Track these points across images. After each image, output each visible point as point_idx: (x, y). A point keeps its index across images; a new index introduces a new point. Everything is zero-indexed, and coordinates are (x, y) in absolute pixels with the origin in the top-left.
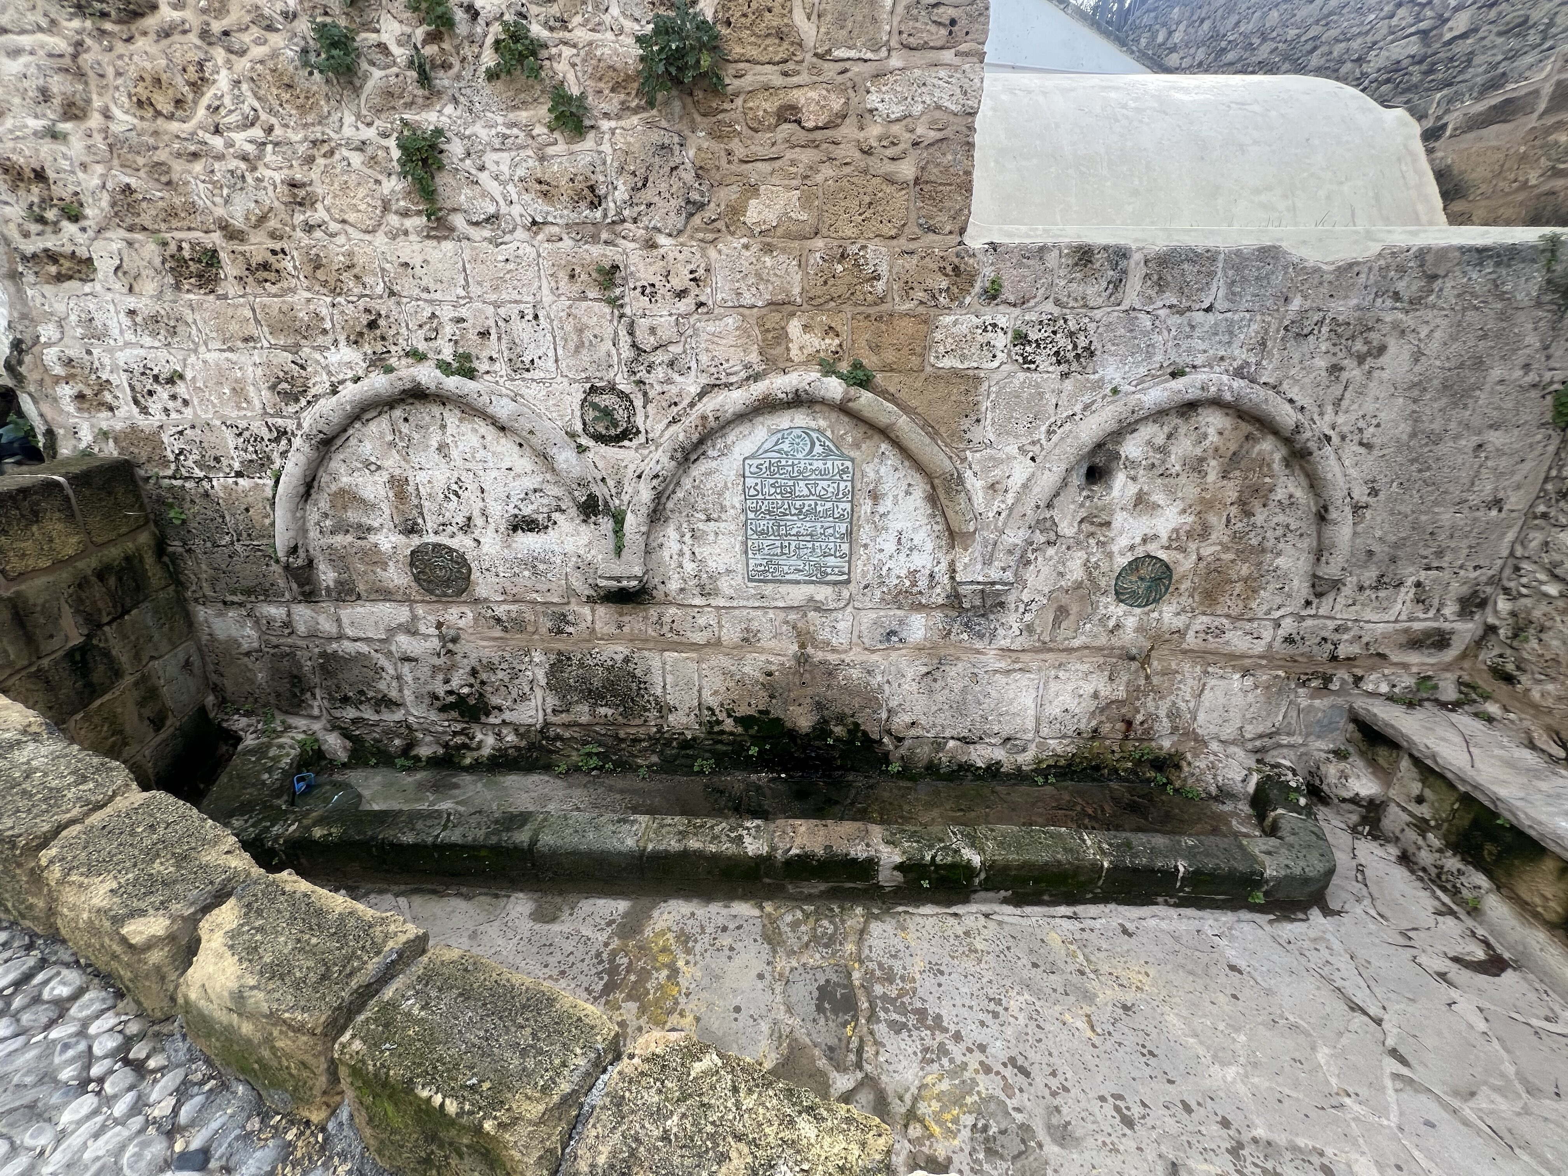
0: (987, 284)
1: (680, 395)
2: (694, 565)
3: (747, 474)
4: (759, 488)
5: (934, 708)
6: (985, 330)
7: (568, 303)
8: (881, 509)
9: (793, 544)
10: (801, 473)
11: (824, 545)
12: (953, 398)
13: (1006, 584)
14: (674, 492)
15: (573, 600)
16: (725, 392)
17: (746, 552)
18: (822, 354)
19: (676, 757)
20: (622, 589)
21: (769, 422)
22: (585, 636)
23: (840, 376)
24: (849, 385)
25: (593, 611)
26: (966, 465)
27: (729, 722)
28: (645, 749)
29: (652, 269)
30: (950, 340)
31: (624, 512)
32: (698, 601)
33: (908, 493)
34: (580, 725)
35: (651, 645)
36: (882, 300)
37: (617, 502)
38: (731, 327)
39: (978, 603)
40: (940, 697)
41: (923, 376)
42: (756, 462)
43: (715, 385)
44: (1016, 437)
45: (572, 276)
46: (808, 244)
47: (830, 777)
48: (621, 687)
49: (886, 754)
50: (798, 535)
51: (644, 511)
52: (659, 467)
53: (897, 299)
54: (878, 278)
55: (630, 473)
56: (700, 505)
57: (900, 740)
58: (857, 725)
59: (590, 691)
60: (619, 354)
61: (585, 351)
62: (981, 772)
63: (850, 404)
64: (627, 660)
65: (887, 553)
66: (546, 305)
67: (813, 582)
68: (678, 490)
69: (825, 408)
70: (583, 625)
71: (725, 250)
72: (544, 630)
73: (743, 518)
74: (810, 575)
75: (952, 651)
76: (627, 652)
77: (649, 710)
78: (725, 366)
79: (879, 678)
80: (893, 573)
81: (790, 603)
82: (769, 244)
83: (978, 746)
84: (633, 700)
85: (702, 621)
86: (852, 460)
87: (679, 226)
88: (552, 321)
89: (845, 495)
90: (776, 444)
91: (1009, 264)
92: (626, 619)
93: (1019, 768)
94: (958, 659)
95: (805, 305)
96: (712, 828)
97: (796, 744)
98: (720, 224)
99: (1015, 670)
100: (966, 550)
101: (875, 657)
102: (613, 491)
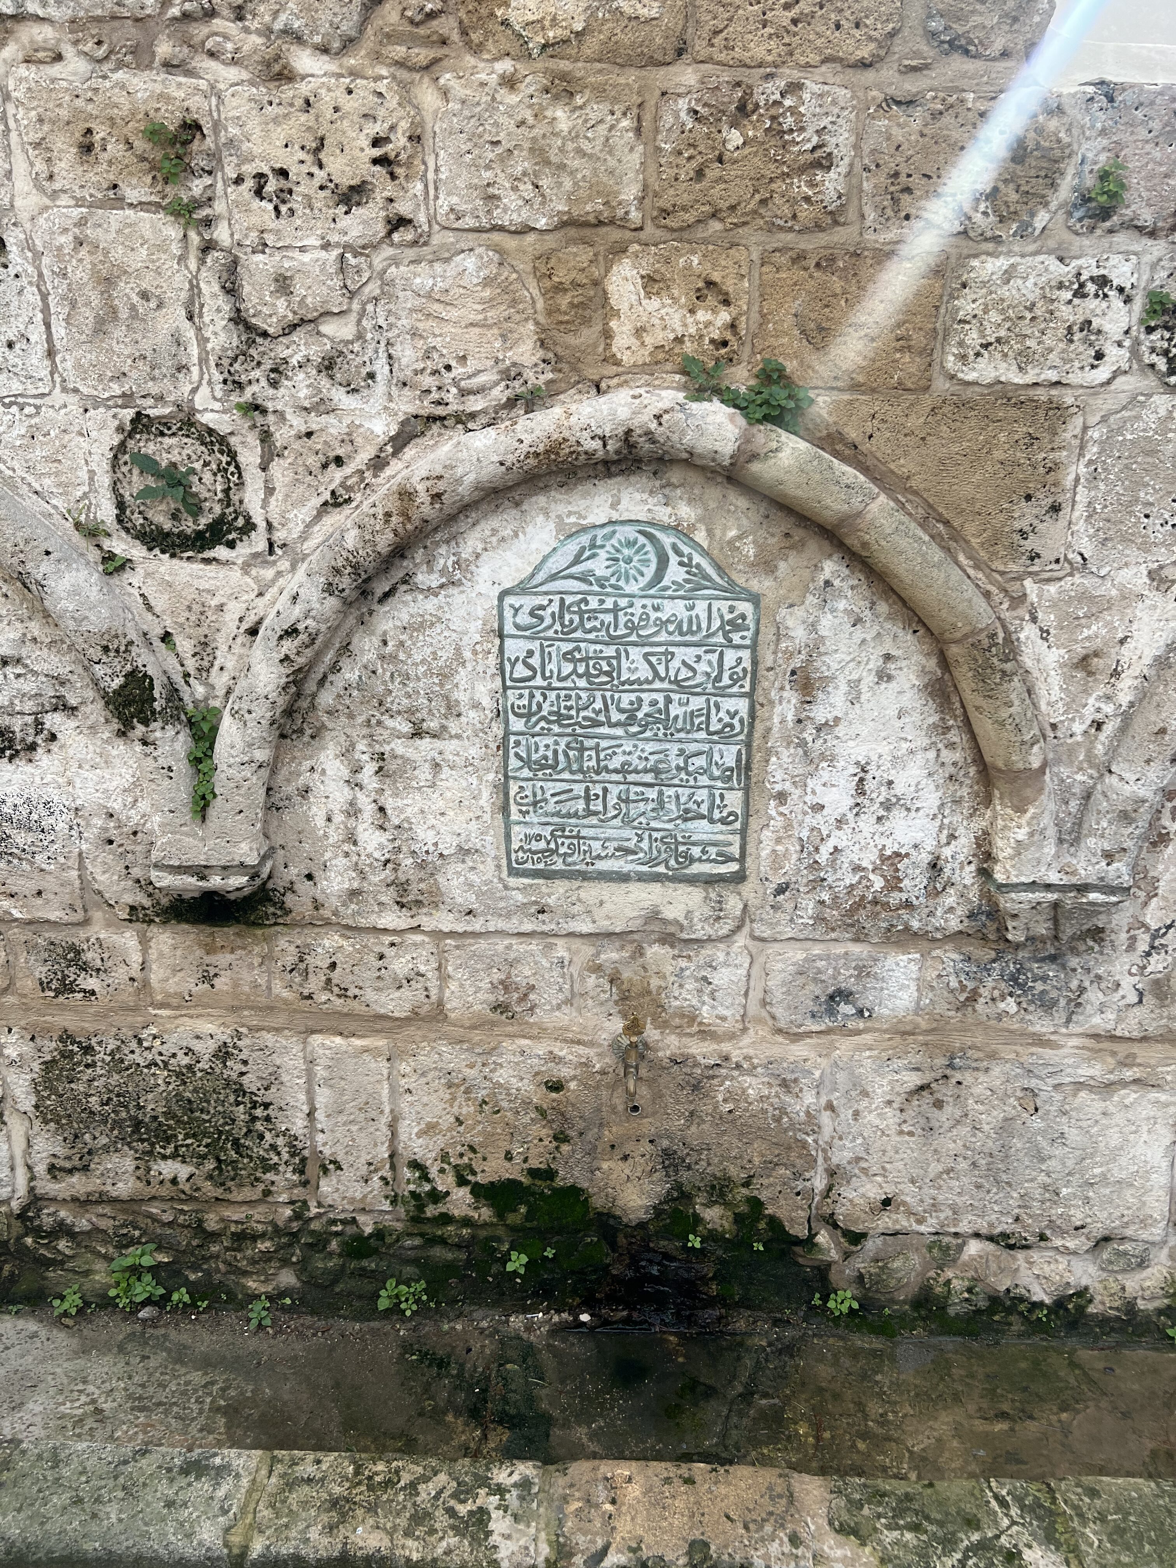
0: (1090, 181)
1: (348, 439)
2: (382, 838)
3: (509, 629)
4: (535, 661)
5: (935, 1168)
6: (1080, 293)
7: (77, 212)
8: (820, 713)
9: (614, 790)
10: (632, 628)
11: (684, 793)
12: (998, 454)
13: (1111, 890)
14: (335, 668)
15: (97, 915)
16: (458, 435)
17: (505, 809)
18: (689, 347)
19: (337, 1275)
20: (209, 896)
21: (561, 509)
22: (127, 996)
23: (732, 400)
24: (752, 421)
25: (144, 942)
26: (1023, 612)
27: (462, 1195)
28: (267, 1257)
29: (280, 134)
30: (994, 316)
31: (217, 714)
32: (392, 919)
33: (883, 676)
34: (114, 1201)
35: (280, 1020)
36: (835, 218)
37: (200, 690)
38: (473, 279)
39: (1042, 929)
40: (949, 1144)
41: (928, 401)
42: (528, 602)
43: (432, 419)
44: (1146, 547)
45: (87, 148)
46: (660, 77)
47: (690, 1321)
48: (211, 1117)
49: (823, 1271)
50: (623, 770)
51: (262, 712)
52: (297, 611)
53: (871, 216)
54: (825, 163)
55: (230, 621)
56: (398, 699)
57: (857, 1238)
58: (756, 1204)
59: (137, 1124)
60: (202, 341)
61: (119, 332)
62: (1042, 1314)
63: (756, 467)
64: (223, 1054)
65: (831, 813)
66: (24, 217)
67: (657, 878)
68: (345, 663)
69: (693, 477)
70: (120, 974)
71: (458, 89)
72: (28, 984)
73: (497, 730)
74: (652, 862)
75: (979, 1040)
76: (223, 1035)
77: (274, 1168)
78: (458, 371)
79: (809, 1098)
80: (845, 861)
81: (604, 925)
82: (564, 77)
83: (1035, 1255)
84: (236, 1143)
85: (400, 965)
86: (755, 599)
87: (347, 27)
88: (38, 256)
89: (735, 680)
90: (577, 561)
91: (1143, 133)
92: (223, 959)
93: (1130, 1307)
94: (993, 1056)
95: (649, 228)
96: (413, 1487)
97: (614, 1246)
98: (447, 26)
99: (1123, 1084)
100: (1021, 810)
101: (800, 1050)
102: (191, 665)
